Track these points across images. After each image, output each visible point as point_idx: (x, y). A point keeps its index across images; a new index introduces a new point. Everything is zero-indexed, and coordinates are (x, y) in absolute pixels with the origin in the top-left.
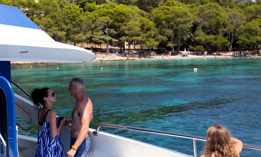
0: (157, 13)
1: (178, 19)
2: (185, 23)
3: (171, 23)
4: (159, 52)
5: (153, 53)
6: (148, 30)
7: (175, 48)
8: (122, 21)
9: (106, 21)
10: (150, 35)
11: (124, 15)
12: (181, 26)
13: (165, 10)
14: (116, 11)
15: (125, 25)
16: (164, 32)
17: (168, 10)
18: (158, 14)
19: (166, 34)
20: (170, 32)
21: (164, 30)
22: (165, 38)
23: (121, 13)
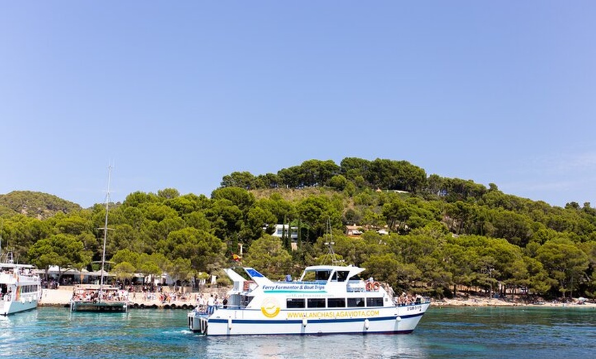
0: (544, 251)
1: (571, 260)
2: (580, 264)
3: (562, 264)
4: (547, 297)
5: (540, 299)
6: (537, 271)
7: (567, 294)
8: (507, 261)
9: (490, 261)
10: (540, 277)
11: (509, 254)
12: (575, 268)
13: (554, 249)
14: (497, 250)
15: (510, 266)
16: (554, 274)
17: (557, 248)
18: (545, 253)
19: (557, 276)
20: (561, 274)
21: (554, 271)
22: (556, 282)
23: (504, 252)
